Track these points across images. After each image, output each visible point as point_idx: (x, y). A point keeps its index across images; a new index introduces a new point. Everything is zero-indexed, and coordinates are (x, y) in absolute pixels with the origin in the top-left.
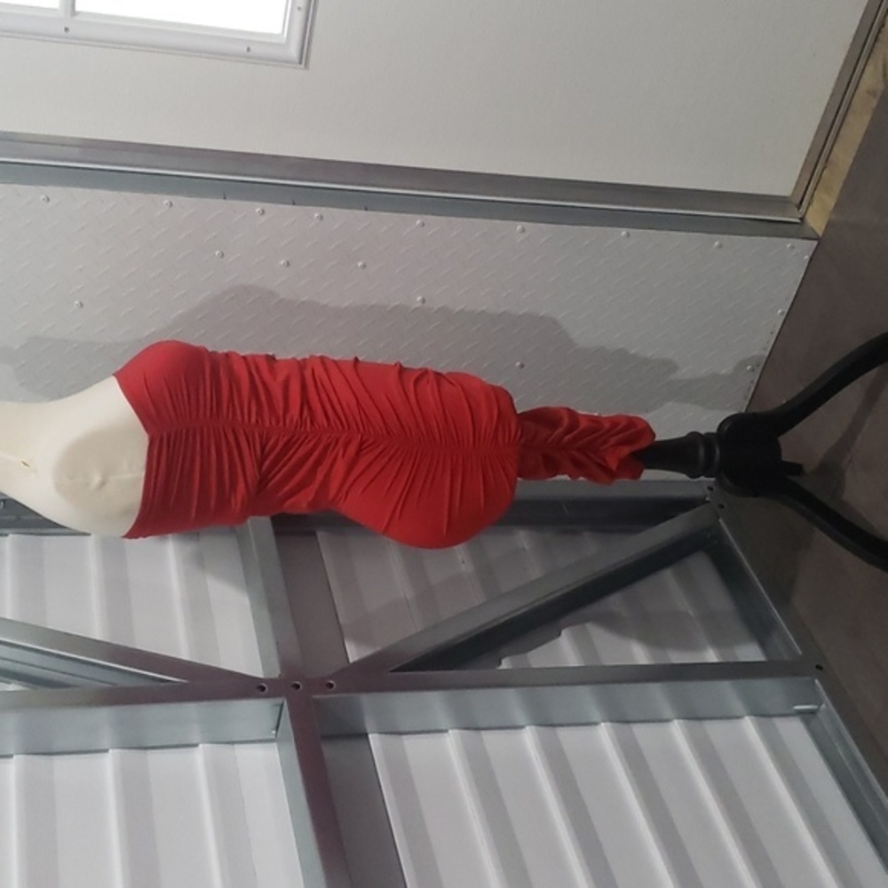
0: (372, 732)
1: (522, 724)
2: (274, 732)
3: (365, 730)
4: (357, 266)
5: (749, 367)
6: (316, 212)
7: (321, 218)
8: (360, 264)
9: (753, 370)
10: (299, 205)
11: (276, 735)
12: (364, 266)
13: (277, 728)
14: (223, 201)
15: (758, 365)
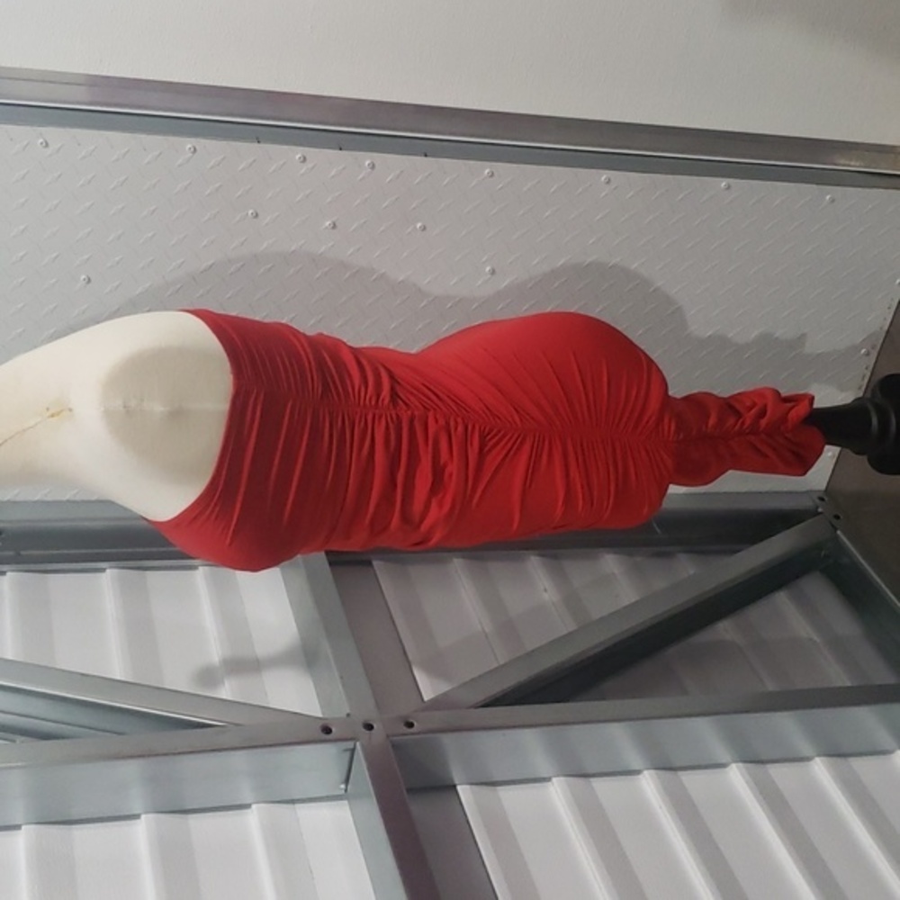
0: (460, 784)
1: (637, 768)
2: (343, 786)
3: (452, 780)
4: (415, 227)
5: (863, 351)
6: (367, 158)
7: (373, 166)
8: (419, 225)
9: (868, 354)
10: (346, 150)
11: (346, 790)
12: (424, 228)
13: (347, 781)
14: (256, 145)
15: (873, 348)
